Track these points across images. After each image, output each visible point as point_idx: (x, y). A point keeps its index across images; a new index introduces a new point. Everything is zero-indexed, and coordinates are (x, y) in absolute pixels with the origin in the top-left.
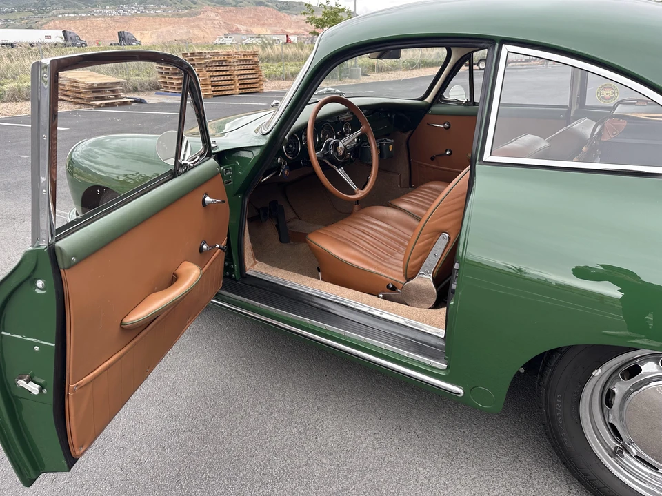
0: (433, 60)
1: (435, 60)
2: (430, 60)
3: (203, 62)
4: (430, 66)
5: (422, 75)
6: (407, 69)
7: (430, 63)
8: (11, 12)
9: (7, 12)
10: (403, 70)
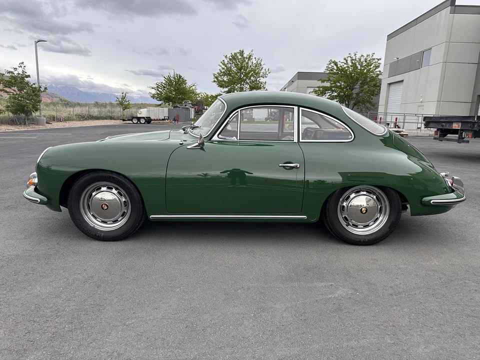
6: (79, 120)
10: (77, 121)
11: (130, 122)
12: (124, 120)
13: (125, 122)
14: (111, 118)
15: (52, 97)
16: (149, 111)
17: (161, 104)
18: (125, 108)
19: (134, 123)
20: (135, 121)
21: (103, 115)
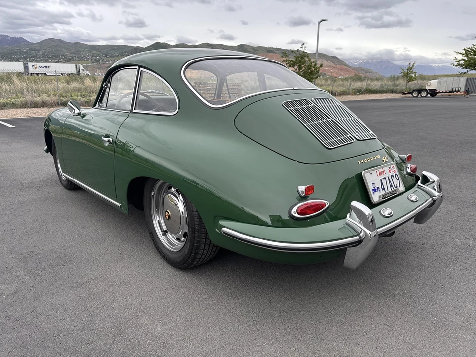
0: (377, 89)
1: (379, 89)
2: (375, 88)
3: (206, 88)
4: (374, 93)
5: (365, 99)
6: (355, 94)
7: (374, 90)
8: (117, 56)
9: (115, 56)
10: (352, 95)
11: (410, 95)
12: (404, 94)
13: (404, 95)
14: (392, 92)
15: (366, 73)
16: (440, 82)
17: (465, 73)
18: (411, 80)
19: (413, 97)
20: (415, 94)
21: (385, 88)
